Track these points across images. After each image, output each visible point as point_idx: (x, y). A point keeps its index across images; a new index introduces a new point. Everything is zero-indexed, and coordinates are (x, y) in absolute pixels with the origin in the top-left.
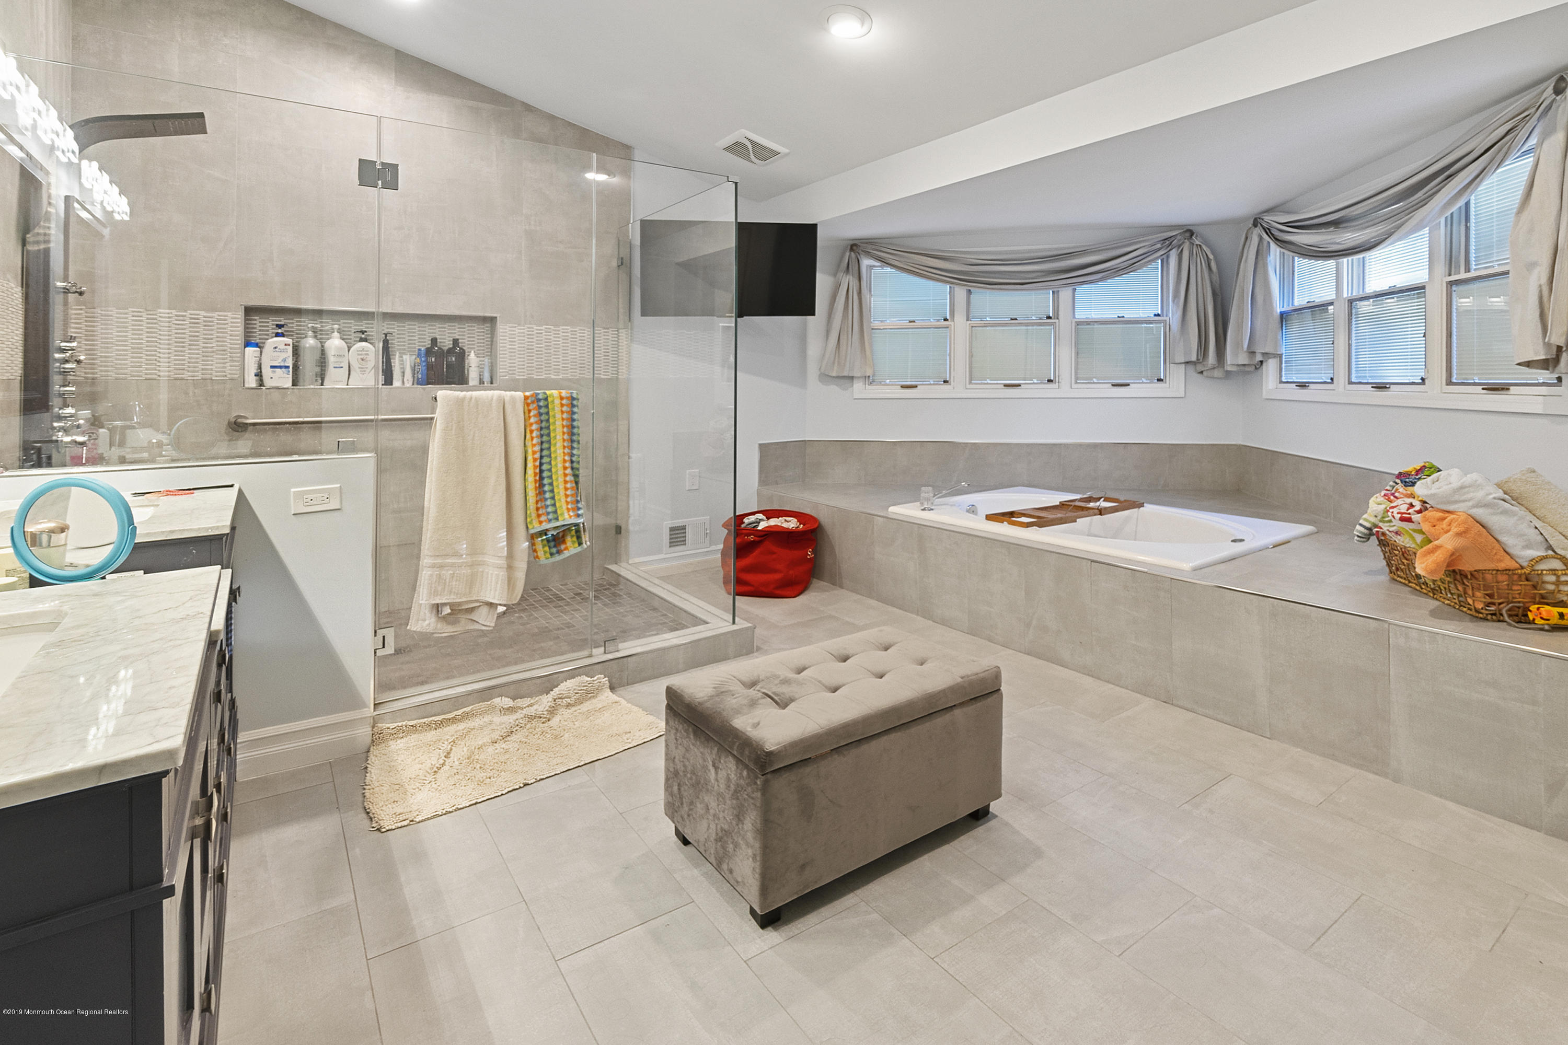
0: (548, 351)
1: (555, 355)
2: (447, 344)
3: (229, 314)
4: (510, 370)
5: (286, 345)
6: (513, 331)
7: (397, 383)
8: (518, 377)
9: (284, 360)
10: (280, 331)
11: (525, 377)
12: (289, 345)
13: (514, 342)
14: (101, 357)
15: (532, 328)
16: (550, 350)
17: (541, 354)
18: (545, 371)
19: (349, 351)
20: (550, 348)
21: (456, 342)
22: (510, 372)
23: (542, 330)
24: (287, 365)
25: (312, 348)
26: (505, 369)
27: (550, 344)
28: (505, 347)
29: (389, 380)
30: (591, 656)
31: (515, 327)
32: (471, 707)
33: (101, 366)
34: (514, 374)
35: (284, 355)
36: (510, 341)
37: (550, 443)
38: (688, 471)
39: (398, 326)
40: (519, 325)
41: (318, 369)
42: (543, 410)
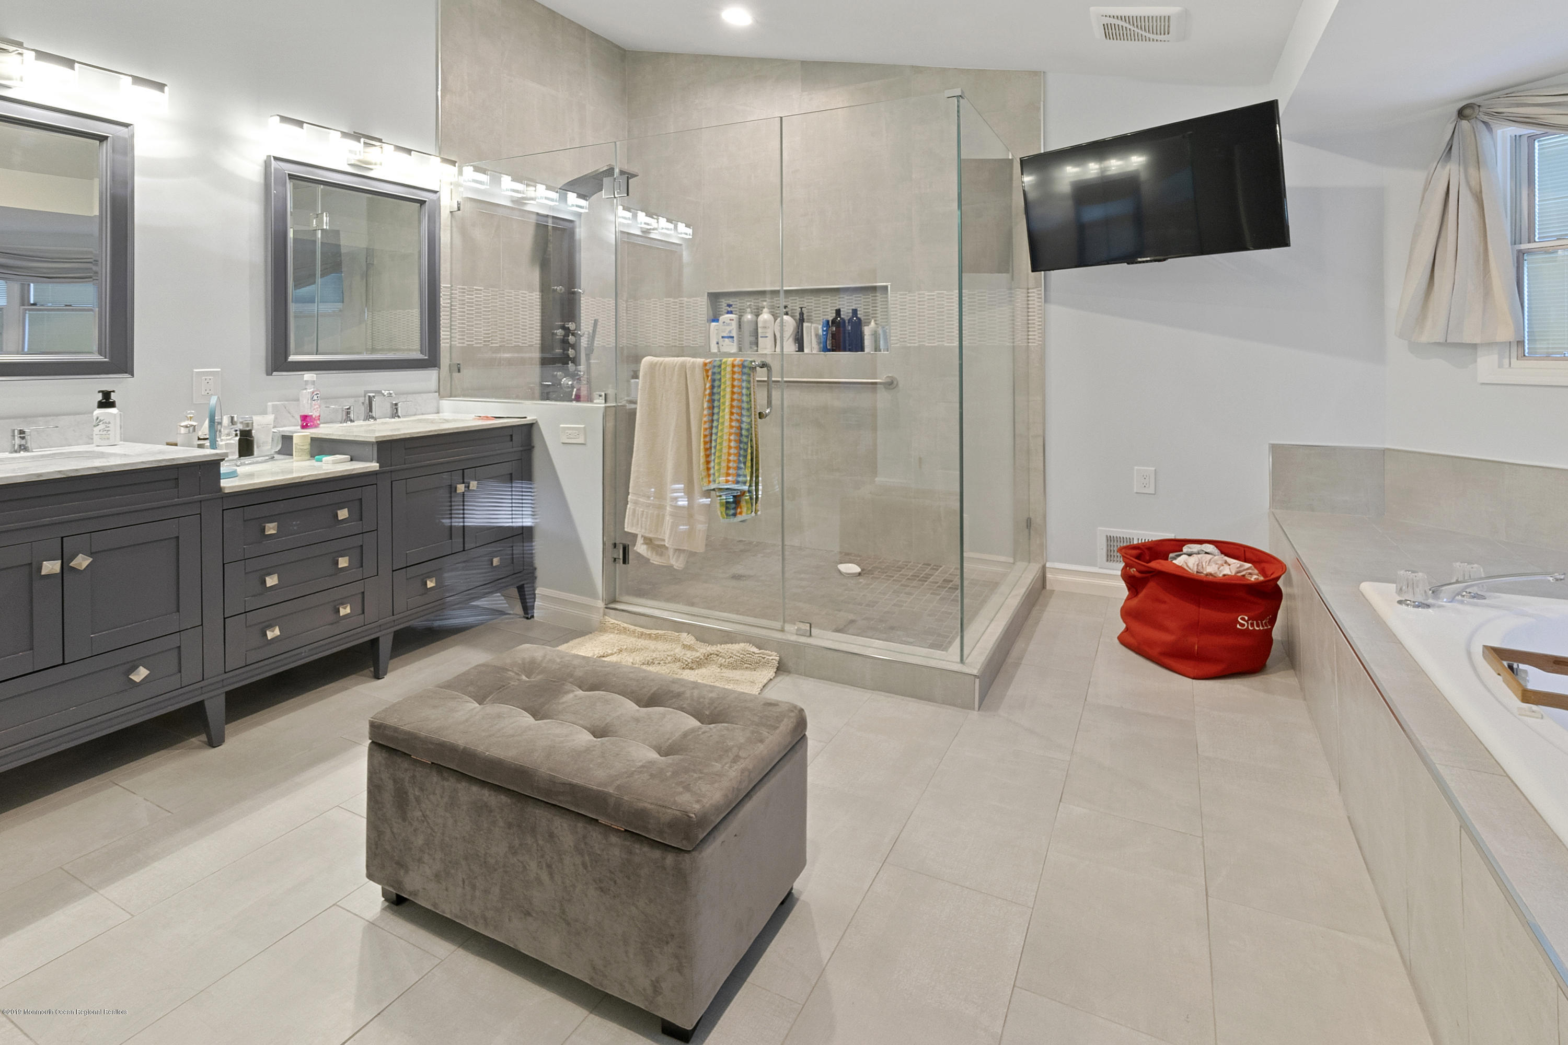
0: (941, 317)
1: (948, 321)
2: (846, 314)
3: (699, 299)
4: (902, 338)
5: (730, 320)
6: (904, 298)
7: (806, 351)
8: (909, 345)
9: (730, 332)
10: (729, 309)
11: (916, 345)
12: (733, 320)
13: (905, 309)
14: (640, 332)
15: (924, 294)
16: (943, 316)
17: (933, 321)
18: (938, 338)
19: (775, 322)
20: (943, 314)
21: (855, 312)
22: (901, 340)
23: (933, 295)
24: (731, 335)
25: (749, 322)
26: (896, 336)
27: (943, 310)
28: (896, 315)
29: (801, 349)
30: (782, 630)
31: (906, 294)
32: (664, 632)
33: (640, 338)
34: (906, 341)
35: (728, 328)
36: (901, 309)
37: (719, 408)
38: (1136, 468)
39: (815, 300)
40: (910, 292)
41: (753, 339)
42: (717, 377)
